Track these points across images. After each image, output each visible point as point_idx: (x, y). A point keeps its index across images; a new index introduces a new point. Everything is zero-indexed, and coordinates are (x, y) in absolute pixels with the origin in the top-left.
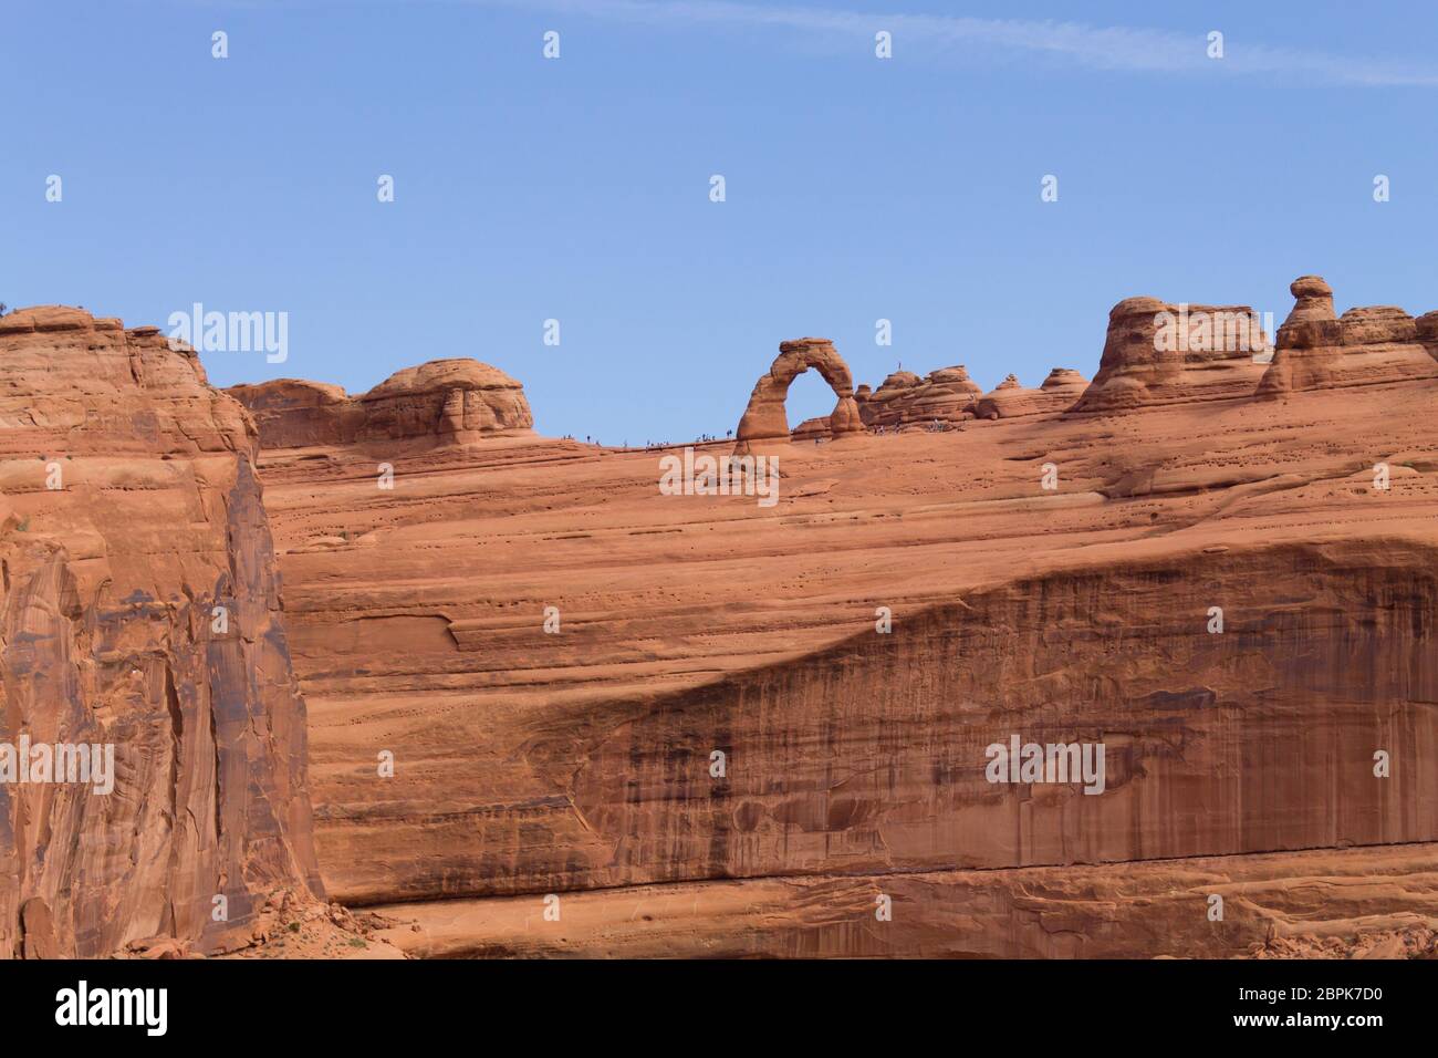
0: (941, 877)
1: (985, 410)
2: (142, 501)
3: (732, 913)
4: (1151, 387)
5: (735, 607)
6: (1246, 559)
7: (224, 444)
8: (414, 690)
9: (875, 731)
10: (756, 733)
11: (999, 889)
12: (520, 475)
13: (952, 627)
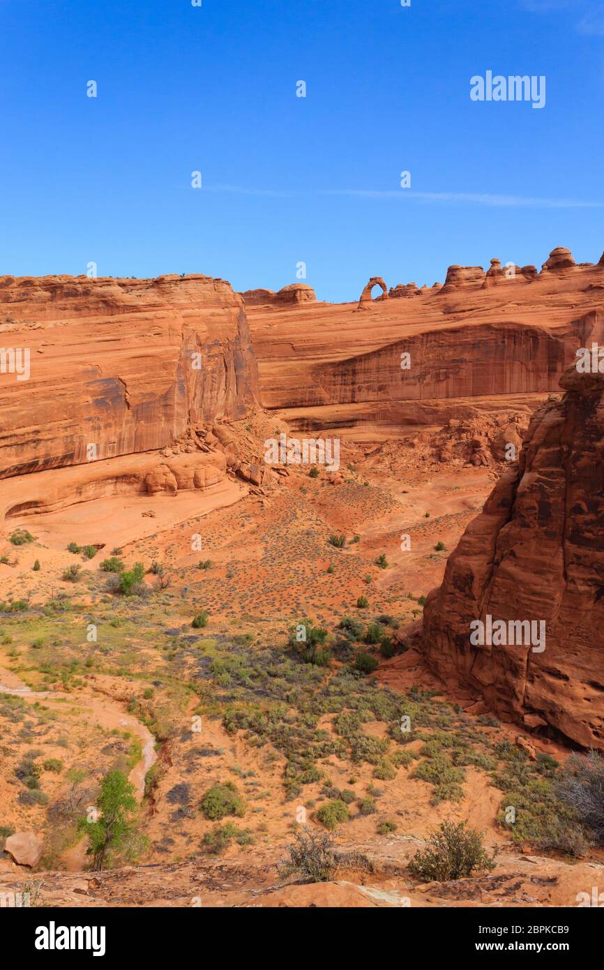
0: (403, 402)
1: (418, 293)
2: (217, 319)
3: (357, 410)
4: (457, 286)
5: (357, 341)
6: (475, 327)
7: (237, 305)
8: (285, 360)
9: (388, 369)
10: (361, 369)
11: (416, 404)
12: (312, 311)
13: (406, 344)
